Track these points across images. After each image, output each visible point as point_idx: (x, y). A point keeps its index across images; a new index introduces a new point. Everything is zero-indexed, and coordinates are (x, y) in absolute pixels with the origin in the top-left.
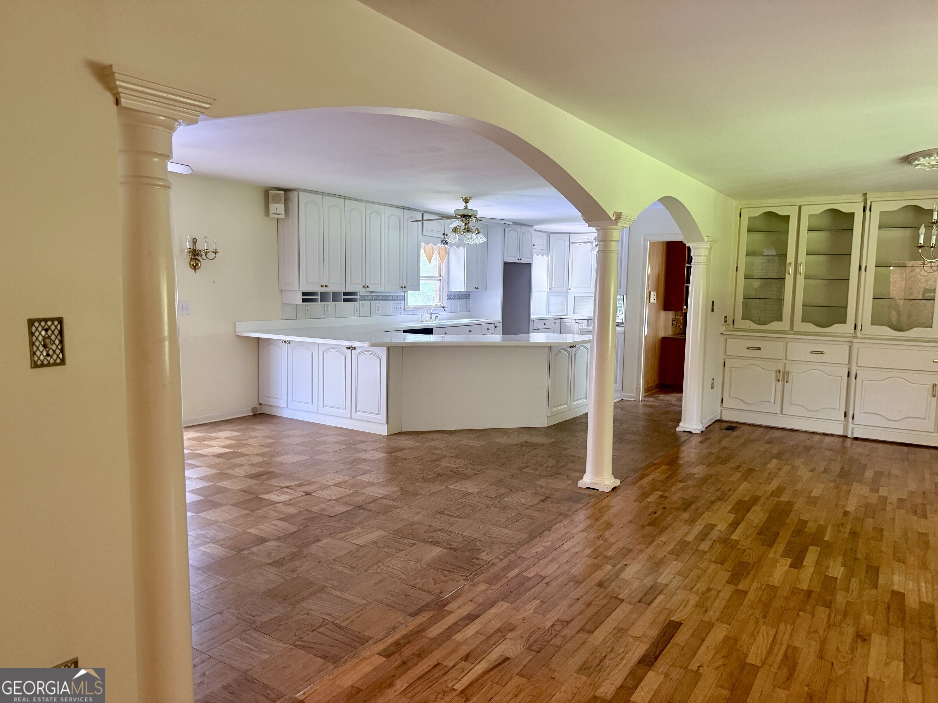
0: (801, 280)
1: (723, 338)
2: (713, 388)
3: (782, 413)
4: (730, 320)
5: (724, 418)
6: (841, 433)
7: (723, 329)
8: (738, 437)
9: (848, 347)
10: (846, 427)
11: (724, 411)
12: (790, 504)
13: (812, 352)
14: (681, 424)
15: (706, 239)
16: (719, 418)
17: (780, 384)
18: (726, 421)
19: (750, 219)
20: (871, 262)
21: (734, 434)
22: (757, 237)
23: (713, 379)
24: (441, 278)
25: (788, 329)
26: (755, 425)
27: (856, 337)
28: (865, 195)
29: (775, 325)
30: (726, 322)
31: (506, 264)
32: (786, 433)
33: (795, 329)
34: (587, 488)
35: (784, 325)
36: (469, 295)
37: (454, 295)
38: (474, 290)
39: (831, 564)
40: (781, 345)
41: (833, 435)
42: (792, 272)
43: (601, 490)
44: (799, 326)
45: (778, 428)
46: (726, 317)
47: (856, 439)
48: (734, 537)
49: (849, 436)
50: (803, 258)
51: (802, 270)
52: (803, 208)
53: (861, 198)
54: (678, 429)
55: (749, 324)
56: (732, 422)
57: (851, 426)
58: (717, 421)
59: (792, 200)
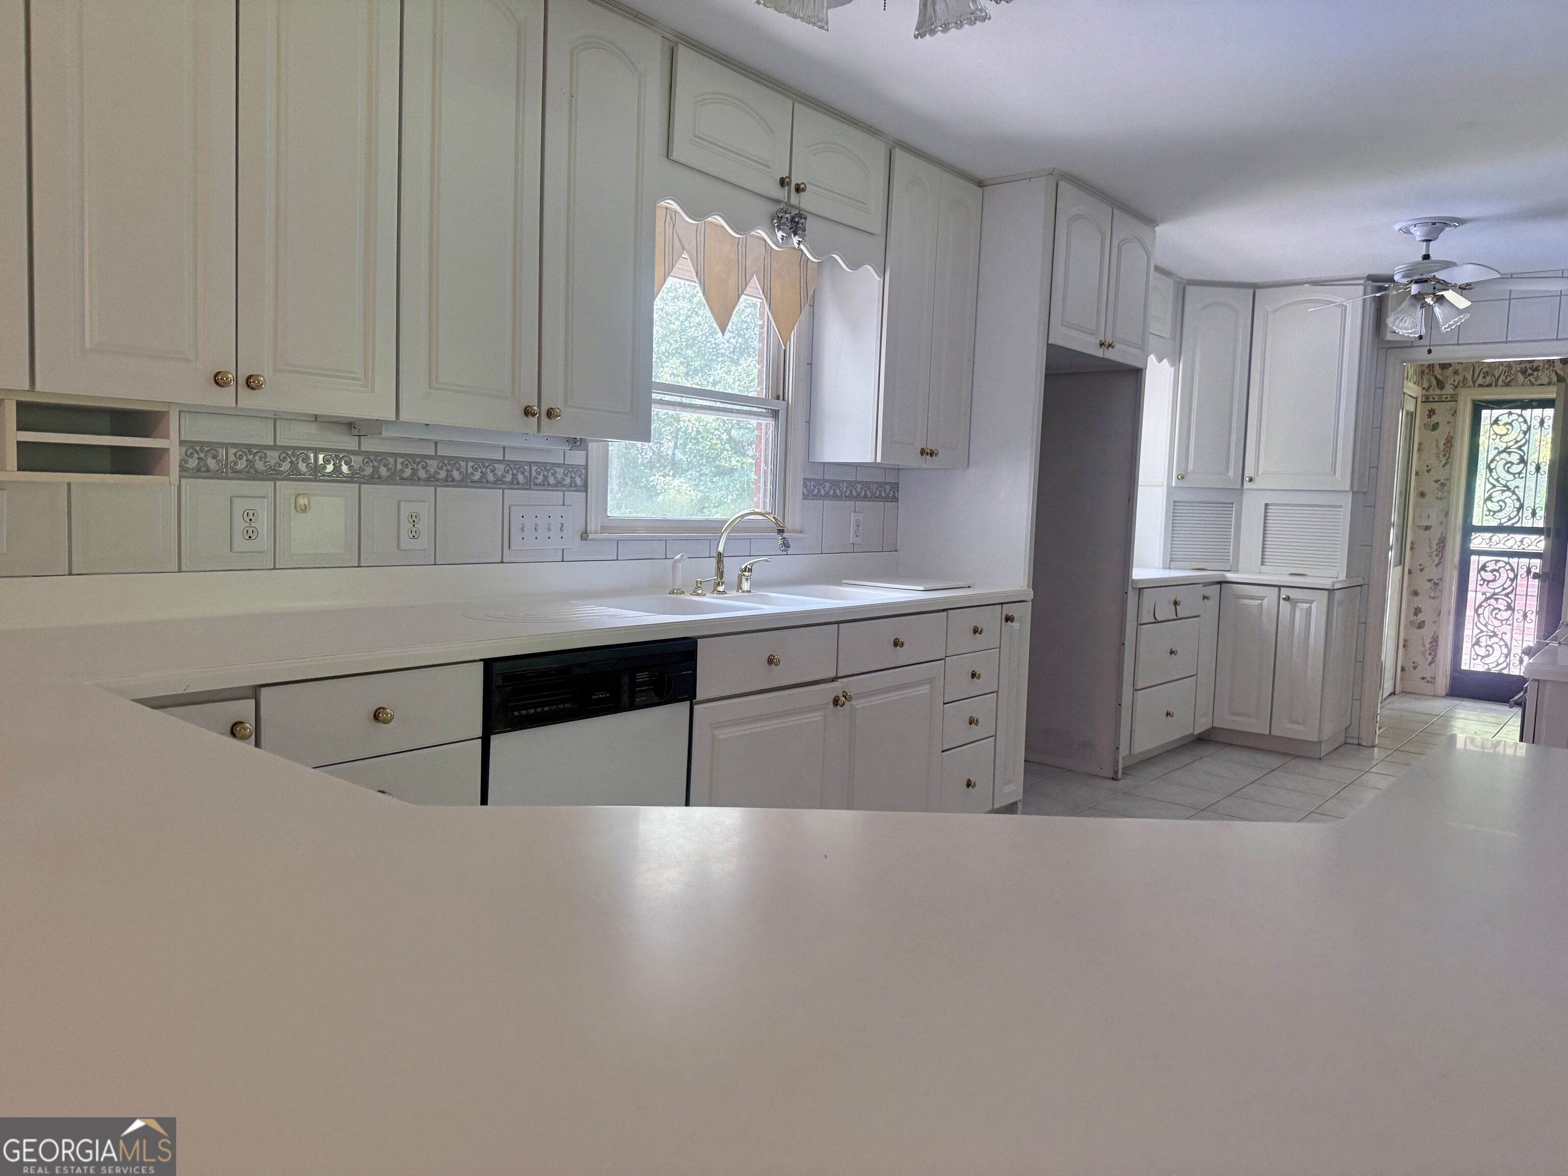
24: (780, 405)
36: (896, 486)
37: (835, 483)
38: (919, 462)
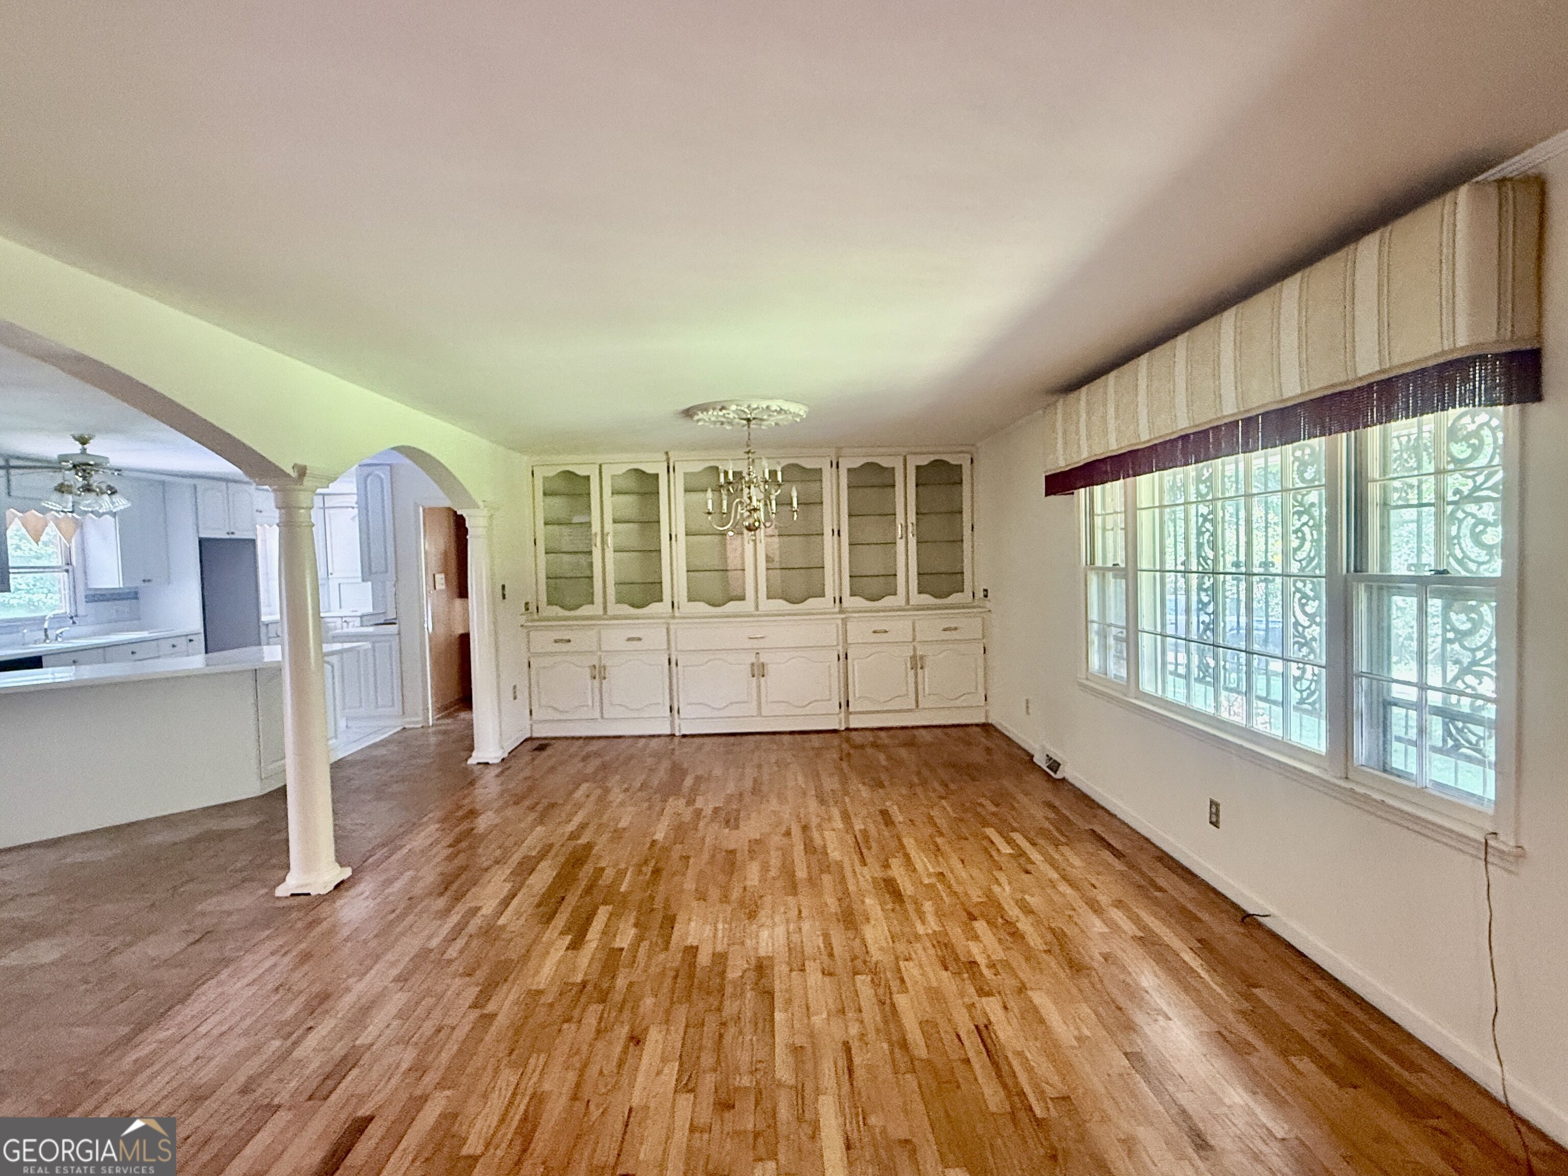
0: (610, 554)
1: (525, 631)
2: (515, 698)
3: (602, 717)
4: (533, 608)
5: (535, 735)
6: (668, 732)
7: (522, 620)
8: (550, 757)
9: (665, 631)
10: (672, 723)
11: (535, 726)
12: (589, 846)
13: (629, 639)
14: (474, 754)
15: (481, 504)
16: (528, 735)
17: (596, 683)
18: (538, 739)
19: (545, 479)
20: (680, 530)
21: (545, 754)
22: (556, 502)
23: (515, 687)
24: (69, 567)
25: (601, 612)
26: (573, 738)
27: (673, 617)
28: (667, 453)
29: (586, 610)
30: (527, 609)
31: (201, 542)
32: (608, 741)
33: (609, 613)
34: (292, 895)
35: (596, 609)
36: (136, 593)
37: (102, 596)
38: (143, 584)
39: (621, 926)
40: (593, 633)
41: (659, 736)
42: (599, 544)
43: (313, 893)
44: (615, 609)
45: (600, 738)
46: (527, 604)
47: (684, 736)
48: (501, 922)
49: (677, 734)
50: (609, 527)
51: (610, 540)
52: (604, 467)
53: (665, 458)
54: (470, 762)
55: (557, 611)
56: (546, 738)
57: (677, 722)
58: (526, 740)
59: (591, 457)
